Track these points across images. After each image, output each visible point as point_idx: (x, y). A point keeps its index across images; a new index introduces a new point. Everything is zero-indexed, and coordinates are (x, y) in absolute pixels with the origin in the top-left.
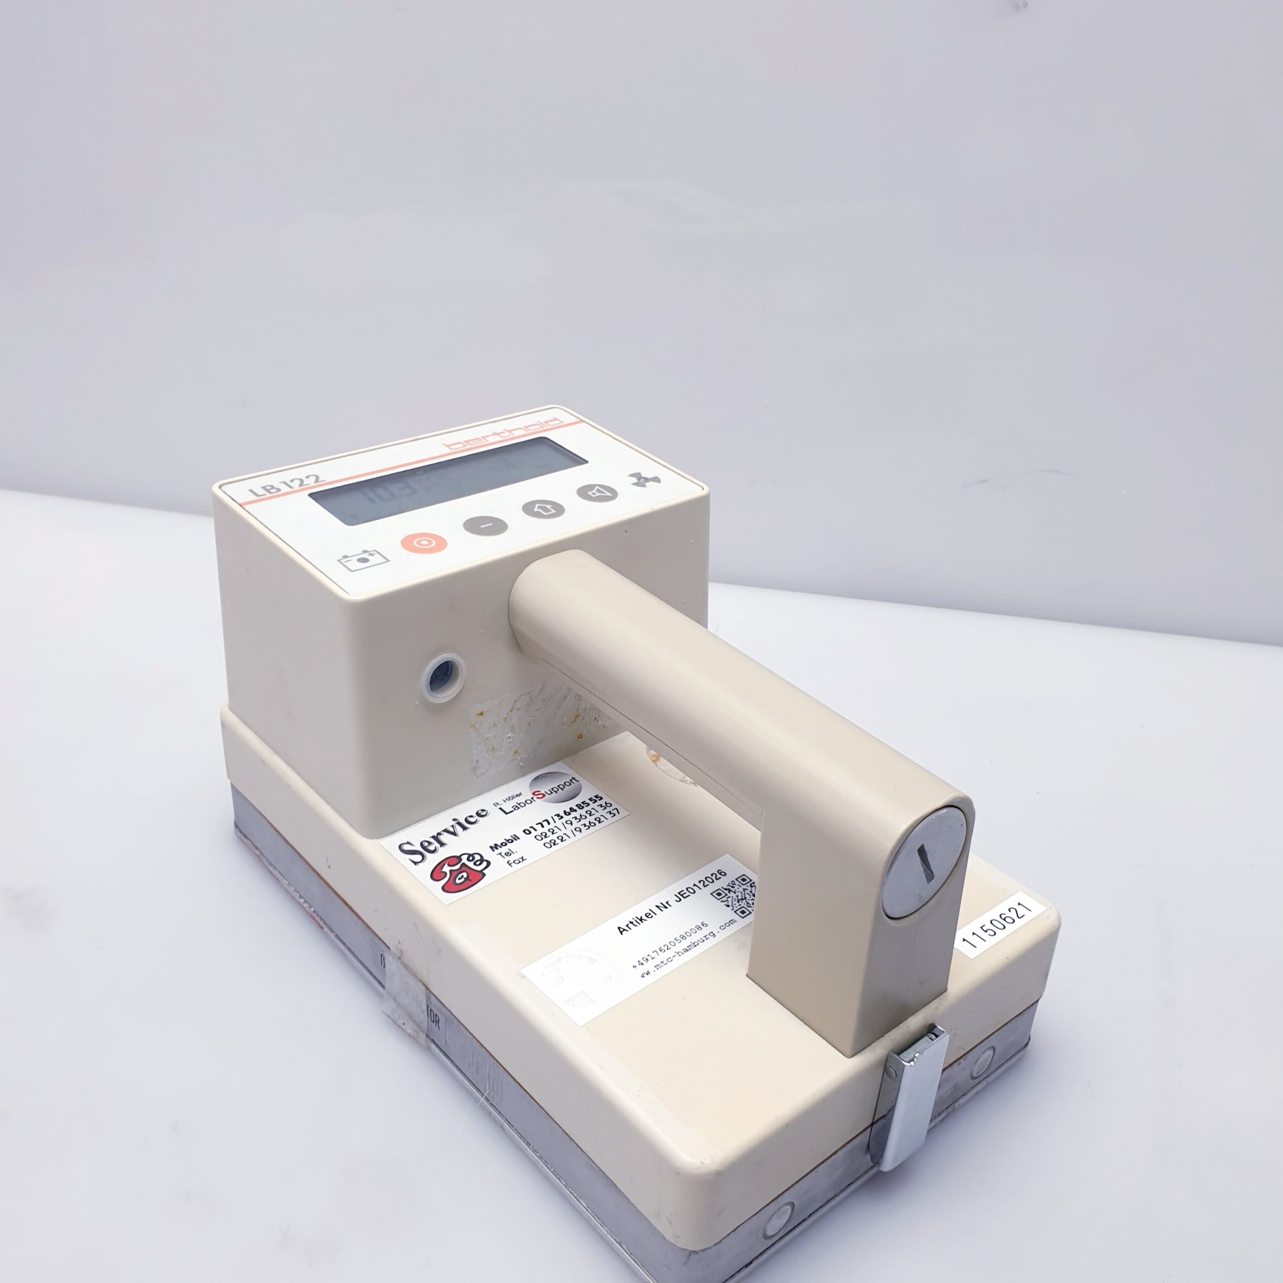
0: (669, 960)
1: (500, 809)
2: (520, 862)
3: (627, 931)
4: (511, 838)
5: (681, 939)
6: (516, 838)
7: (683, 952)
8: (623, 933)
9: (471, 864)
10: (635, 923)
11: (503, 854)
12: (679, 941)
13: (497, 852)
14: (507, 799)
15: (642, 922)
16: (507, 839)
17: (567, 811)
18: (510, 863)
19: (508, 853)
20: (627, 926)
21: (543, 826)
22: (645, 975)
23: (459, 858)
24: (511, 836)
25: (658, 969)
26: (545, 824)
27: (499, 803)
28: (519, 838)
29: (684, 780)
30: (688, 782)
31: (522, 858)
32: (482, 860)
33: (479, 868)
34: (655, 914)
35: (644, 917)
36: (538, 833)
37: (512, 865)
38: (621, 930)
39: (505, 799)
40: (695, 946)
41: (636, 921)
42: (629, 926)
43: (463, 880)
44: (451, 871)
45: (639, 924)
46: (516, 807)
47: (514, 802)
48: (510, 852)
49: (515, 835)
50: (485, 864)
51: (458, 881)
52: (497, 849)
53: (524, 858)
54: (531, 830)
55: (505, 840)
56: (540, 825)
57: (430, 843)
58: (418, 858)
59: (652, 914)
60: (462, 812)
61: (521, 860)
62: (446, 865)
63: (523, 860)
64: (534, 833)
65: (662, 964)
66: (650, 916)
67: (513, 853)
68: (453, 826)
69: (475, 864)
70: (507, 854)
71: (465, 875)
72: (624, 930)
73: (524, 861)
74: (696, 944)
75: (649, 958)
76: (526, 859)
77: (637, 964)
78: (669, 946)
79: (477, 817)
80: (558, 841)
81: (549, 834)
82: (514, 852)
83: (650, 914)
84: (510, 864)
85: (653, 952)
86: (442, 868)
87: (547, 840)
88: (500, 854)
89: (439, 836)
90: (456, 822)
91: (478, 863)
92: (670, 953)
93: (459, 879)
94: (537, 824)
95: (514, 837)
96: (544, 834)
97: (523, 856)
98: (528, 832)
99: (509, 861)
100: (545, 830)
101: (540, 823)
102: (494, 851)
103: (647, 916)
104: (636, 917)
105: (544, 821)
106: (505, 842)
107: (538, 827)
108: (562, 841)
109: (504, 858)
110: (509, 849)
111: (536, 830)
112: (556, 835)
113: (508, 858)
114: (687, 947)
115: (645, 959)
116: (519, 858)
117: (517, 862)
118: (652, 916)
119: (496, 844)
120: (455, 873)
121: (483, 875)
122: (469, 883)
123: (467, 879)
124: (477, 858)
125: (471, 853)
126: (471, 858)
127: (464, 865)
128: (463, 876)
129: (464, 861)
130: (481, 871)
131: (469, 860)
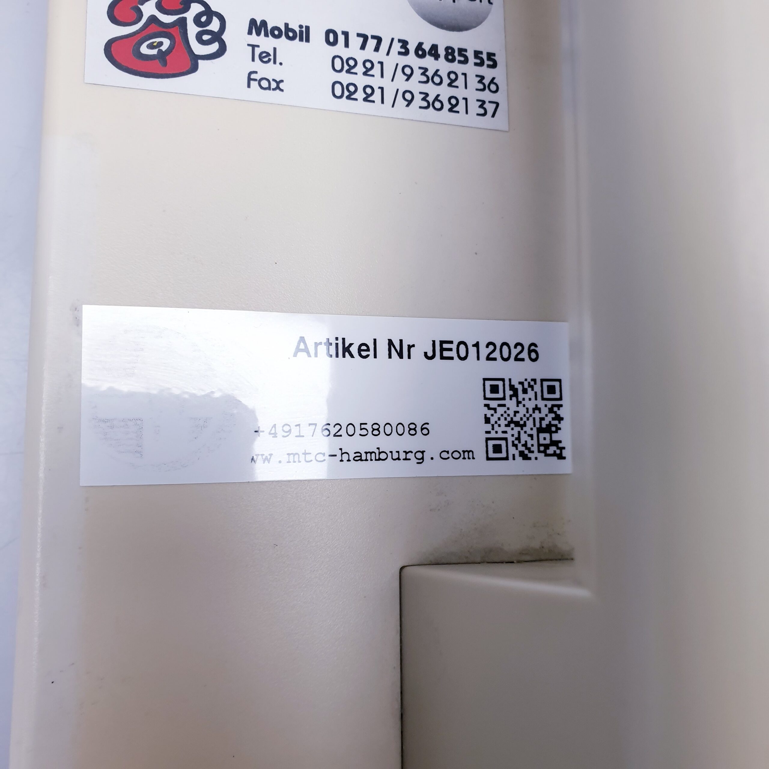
2: (269, 88)
3: (309, 356)
4: (297, 30)
5: (370, 430)
6: (304, 34)
7: (352, 456)
9: (192, 30)
11: (258, 51)
12: (364, 432)
13: (254, 39)
15: (344, 356)
16: (290, 26)
17: (424, 47)
18: (253, 76)
19: (268, 54)
20: (317, 345)
21: (363, 47)
22: (260, 460)
24: (301, 27)
25: (289, 462)
26: (372, 43)
28: (308, 40)
31: (278, 83)
32: (217, 37)
33: (198, 49)
34: (375, 357)
35: (354, 350)
36: (346, 54)
37: (252, 82)
38: (302, 346)
40: (380, 459)
41: (337, 344)
43: (154, 52)
44: (153, 19)
45: (337, 356)
48: (272, 57)
49: (308, 28)
50: (214, 47)
51: (144, 50)
52: (258, 34)
54: (341, 39)
55: (286, 25)
56: (361, 40)
59: (371, 353)
61: (274, 85)
63: (278, 88)
64: (340, 49)
65: (302, 458)
66: (364, 354)
67: (275, 62)
69: (199, 37)
70: (265, 57)
71: (166, 43)
72: (306, 350)
73: (278, 92)
74: (383, 456)
75: (295, 431)
76: (282, 90)
78: (343, 432)
80: (360, 95)
81: (360, 69)
82: (278, 62)
83: (368, 350)
84: (250, 79)
85: (310, 424)
87: (345, 78)
88: (253, 47)
91: (206, 37)
93: (151, 47)
94: (359, 35)
95: (304, 29)
96: (352, 63)
97: (282, 81)
98: (331, 39)
99: (256, 72)
100: (361, 56)
101: (365, 38)
102: (250, 33)
103: (360, 350)
104: (344, 339)
105: (373, 37)
106: (283, 29)
107: (356, 42)
108: (365, 100)
109: (253, 60)
110: (275, 49)
111: (347, 45)
112: (368, 81)
113: (258, 65)
114: (366, 453)
115: (287, 428)
116: (274, 80)
117: (265, 84)
118: (368, 356)
119: (264, 23)
120: (154, 28)
121: (194, 68)
122: (157, 66)
123: (162, 55)
124: (215, 26)
125: (213, 9)
126: (204, 19)
127: (183, 22)
128: (161, 44)
129: (190, 15)
130: (195, 58)
131: (197, 20)
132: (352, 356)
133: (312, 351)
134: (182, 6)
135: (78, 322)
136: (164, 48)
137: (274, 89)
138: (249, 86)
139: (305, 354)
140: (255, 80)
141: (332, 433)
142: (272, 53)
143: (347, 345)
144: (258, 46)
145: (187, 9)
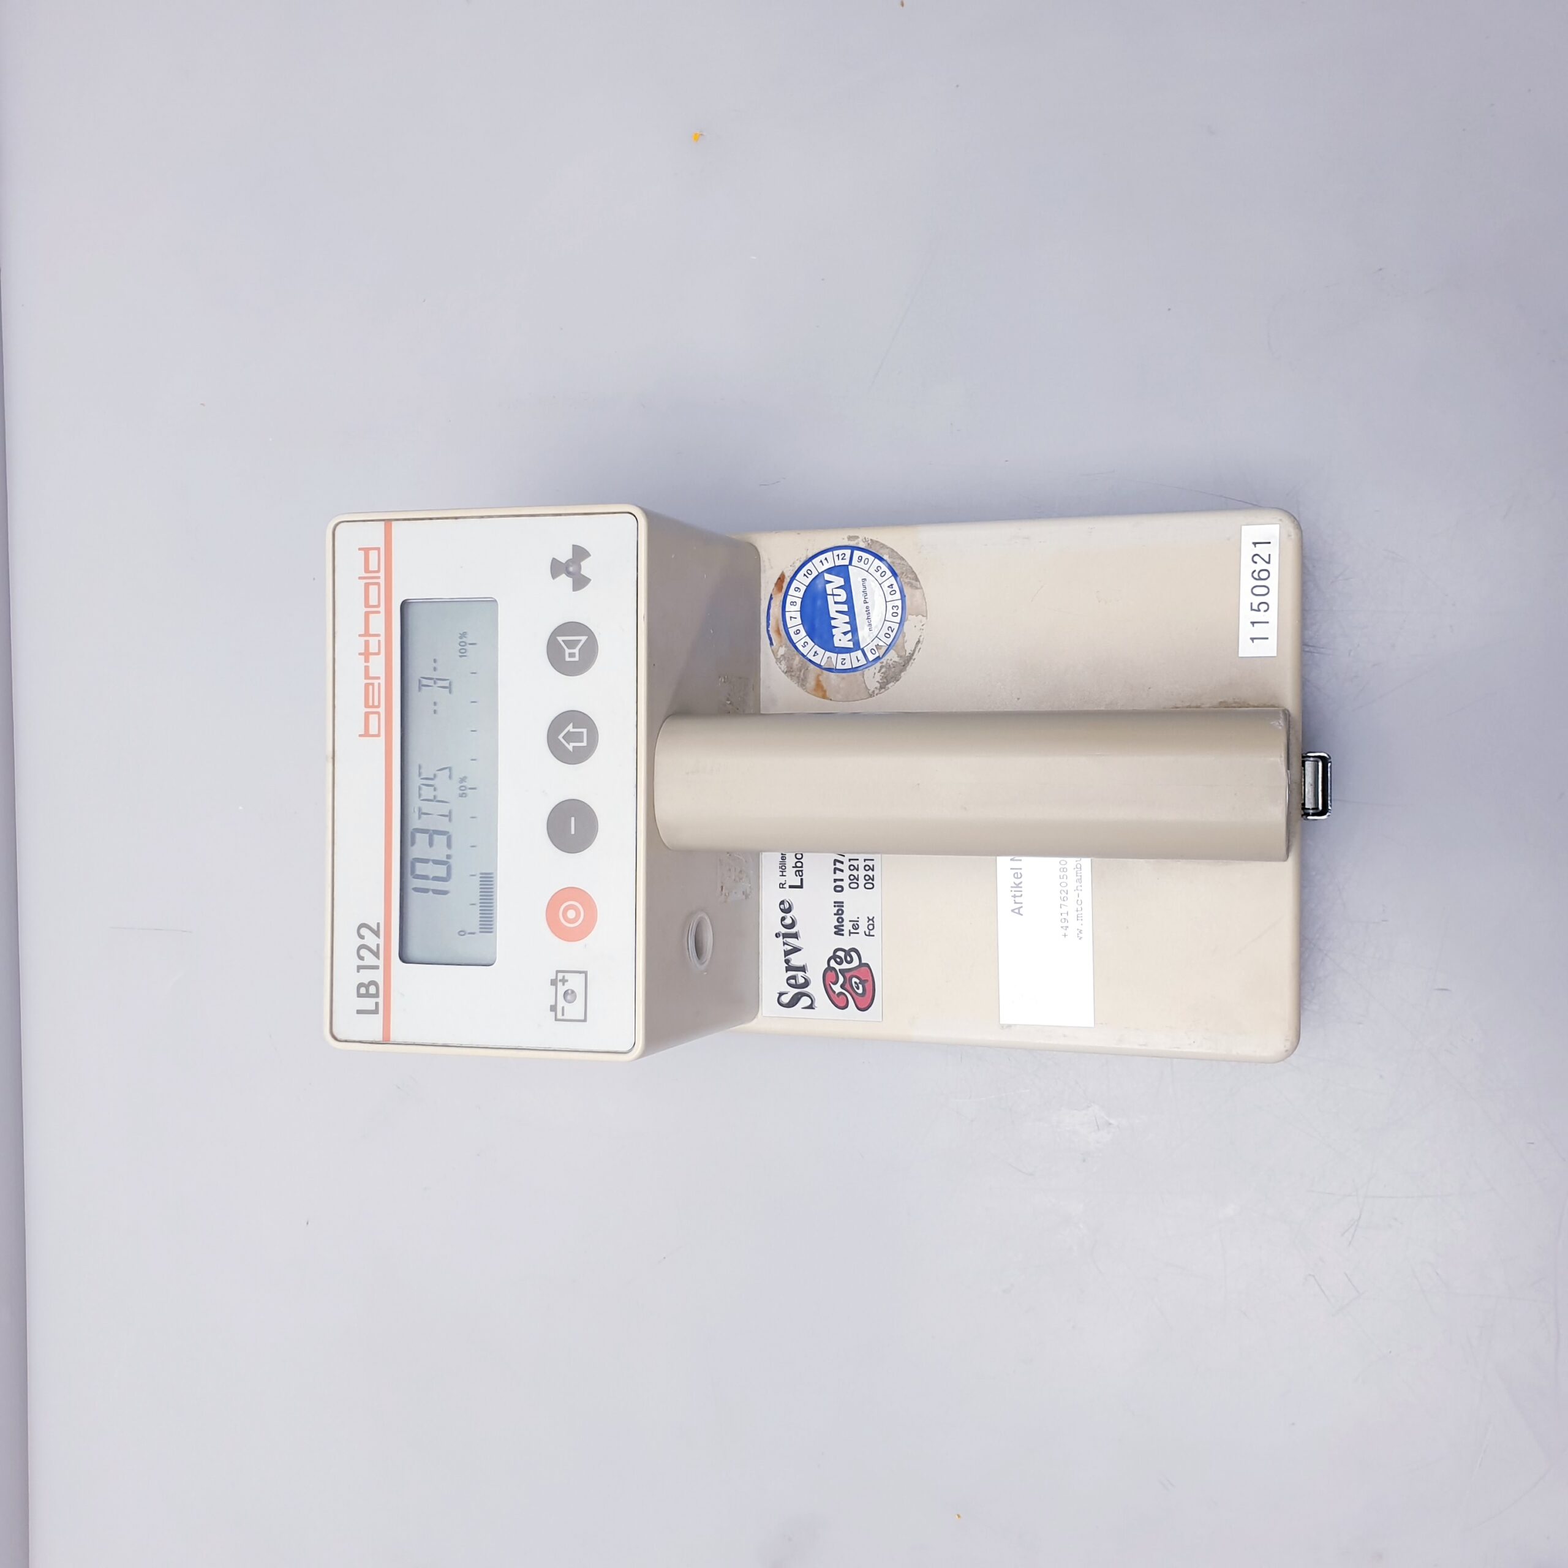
0: (1079, 902)
1: (791, 887)
2: (873, 925)
3: (1022, 907)
4: (837, 908)
5: (1064, 873)
6: (839, 905)
7: (1078, 884)
8: (1021, 913)
9: (845, 966)
10: (1018, 894)
11: (852, 931)
12: (1065, 877)
13: (846, 932)
14: (782, 872)
15: (1021, 887)
16: (836, 912)
18: (867, 933)
19: (853, 925)
20: (1015, 903)
21: (842, 871)
22: (1080, 935)
23: (829, 968)
24: (835, 906)
25: (1082, 919)
26: (838, 865)
27: (783, 883)
28: (843, 903)
29: (870, 692)
30: (876, 692)
31: (869, 920)
32: (847, 952)
33: (856, 963)
34: (1021, 869)
35: (1017, 881)
36: (847, 881)
37: (871, 934)
38: (1017, 911)
39: (781, 874)
40: (1080, 868)
41: (1015, 891)
42: (1017, 901)
43: (860, 986)
44: (842, 986)
45: (1021, 891)
46: (799, 872)
47: (790, 871)
48: (855, 923)
49: (835, 902)
50: (853, 954)
51: (860, 991)
52: (843, 930)
53: (871, 918)
54: (838, 883)
55: (835, 914)
56: (837, 871)
57: (794, 977)
58: (805, 1001)
59: (1019, 871)
60: (770, 920)
61: (871, 922)
62: (832, 985)
63: (872, 920)
64: (845, 884)
65: (1079, 912)
66: (1019, 876)
68: (784, 944)
69: (849, 962)
71: (854, 980)
72: (1018, 908)
73: (874, 920)
74: (1079, 866)
75: (1065, 916)
76: (873, 917)
77: (1063, 931)
78: (1065, 889)
79: (788, 915)
80: (870, 873)
81: (855, 873)
82: (857, 920)
84: (869, 935)
85: (1061, 907)
86: (834, 992)
87: (862, 882)
88: (850, 933)
89: (790, 964)
90: (781, 937)
91: (849, 959)
92: (1072, 896)
93: (858, 988)
94: (835, 873)
95: (836, 905)
96: (852, 877)
97: (868, 918)
98: (840, 889)
99: (865, 932)
100: (847, 872)
101: (835, 869)
102: (843, 935)
103: (1017, 878)
104: (1012, 887)
105: (835, 865)
106: (838, 916)
107: (839, 875)
108: (873, 870)
109: (858, 933)
110: (850, 921)
111: (842, 880)
112: (861, 868)
113: (861, 930)
114: (1077, 876)
115: (1063, 920)
116: (868, 922)
117: (871, 927)
118: (1021, 873)
119: (836, 927)
120: (847, 986)
121: (867, 965)
122: (868, 985)
123: (862, 982)
124: (841, 954)
125: (831, 954)
126: (838, 960)
127: (842, 971)
128: (855, 983)
129: (838, 967)
130: (861, 965)
131: (840, 964)
132: (1021, 883)
133: (1019, 905)
134: (833, 972)
135: (1009, 1026)
136: (858, 981)
137: (873, 922)
138: (873, 936)
139: (1021, 909)
140: (869, 933)
141: (1066, 895)
142: (852, 923)
143: (1015, 886)
144: (850, 930)
145: (834, 969)
